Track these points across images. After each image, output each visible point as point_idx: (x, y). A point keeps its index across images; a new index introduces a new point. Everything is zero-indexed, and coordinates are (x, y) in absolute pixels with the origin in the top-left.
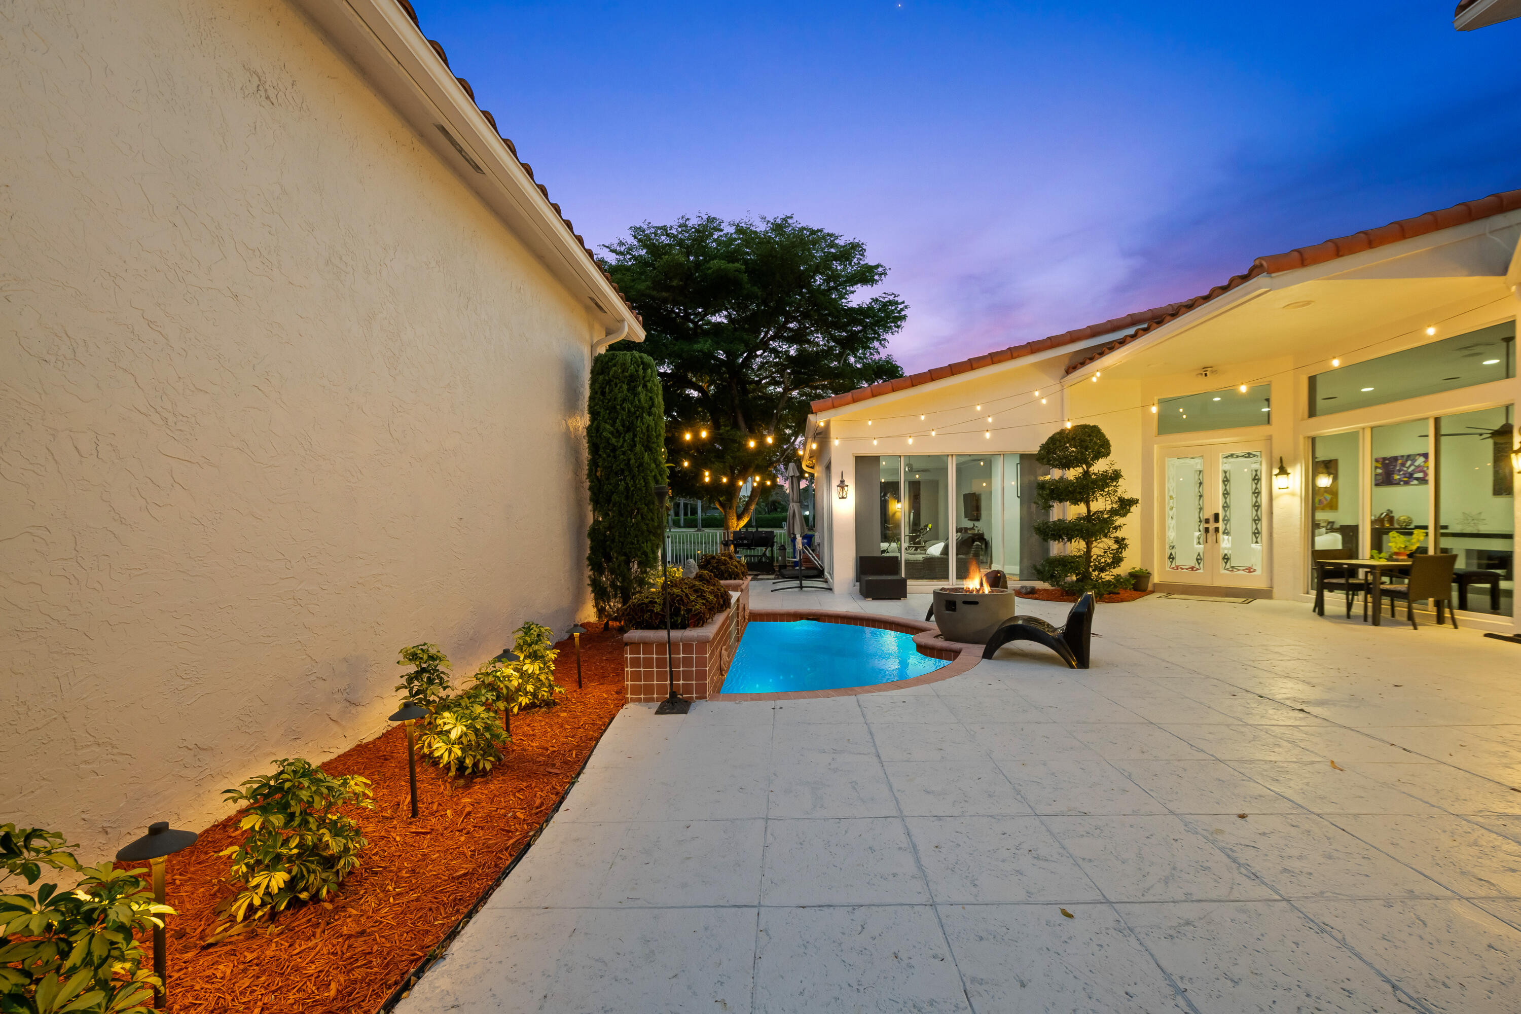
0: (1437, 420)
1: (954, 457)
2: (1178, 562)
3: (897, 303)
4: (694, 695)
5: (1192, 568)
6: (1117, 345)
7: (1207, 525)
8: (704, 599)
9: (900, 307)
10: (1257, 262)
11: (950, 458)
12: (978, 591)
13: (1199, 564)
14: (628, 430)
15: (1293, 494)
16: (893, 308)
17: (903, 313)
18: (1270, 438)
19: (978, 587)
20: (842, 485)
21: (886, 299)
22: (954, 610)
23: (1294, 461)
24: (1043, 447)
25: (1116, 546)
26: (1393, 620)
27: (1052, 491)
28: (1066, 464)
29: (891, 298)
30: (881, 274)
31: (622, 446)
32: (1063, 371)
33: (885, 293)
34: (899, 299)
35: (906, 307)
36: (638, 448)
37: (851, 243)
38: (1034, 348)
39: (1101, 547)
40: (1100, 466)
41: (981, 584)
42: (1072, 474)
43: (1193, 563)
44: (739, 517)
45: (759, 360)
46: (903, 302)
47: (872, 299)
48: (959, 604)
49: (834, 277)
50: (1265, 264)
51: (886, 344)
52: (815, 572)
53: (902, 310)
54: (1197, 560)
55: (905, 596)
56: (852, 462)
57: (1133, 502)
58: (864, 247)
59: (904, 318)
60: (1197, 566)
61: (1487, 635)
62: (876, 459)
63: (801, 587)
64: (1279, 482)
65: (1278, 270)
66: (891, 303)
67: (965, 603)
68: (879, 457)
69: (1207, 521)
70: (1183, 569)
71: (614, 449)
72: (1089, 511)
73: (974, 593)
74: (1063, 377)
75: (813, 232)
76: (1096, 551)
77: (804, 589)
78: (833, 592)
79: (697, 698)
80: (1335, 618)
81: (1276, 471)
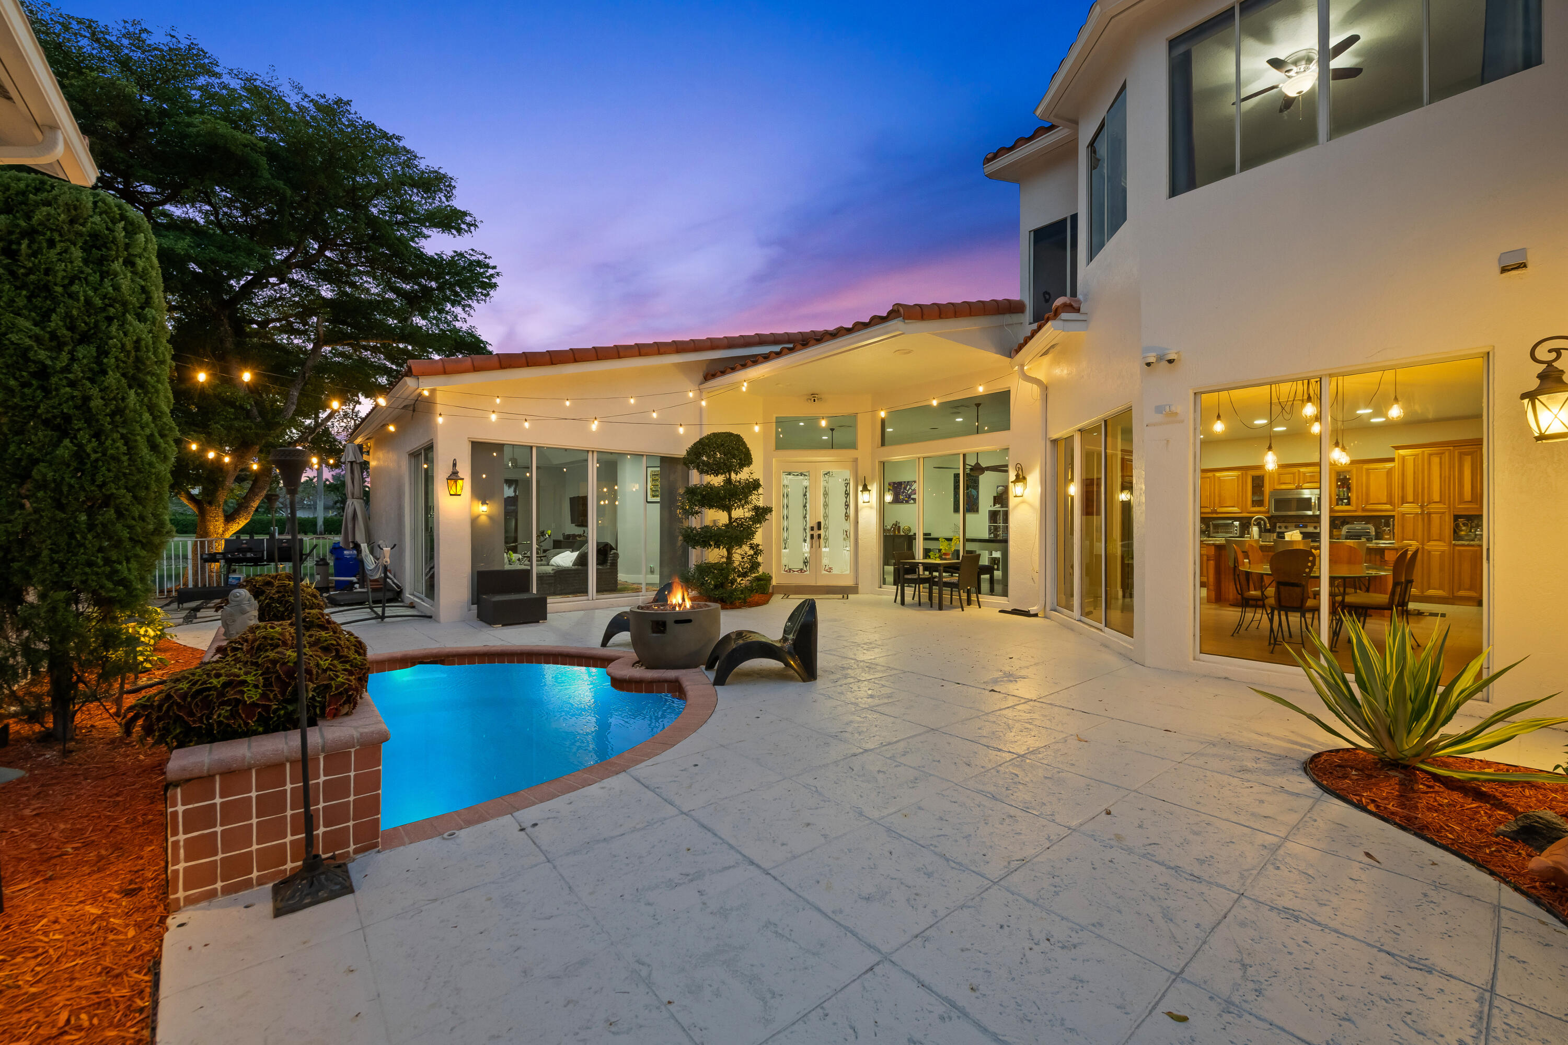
0: (964, 455)
1: (595, 454)
2: (790, 565)
3: (487, 266)
4: (352, 847)
5: (801, 570)
6: (763, 359)
7: (811, 532)
8: (346, 662)
9: (491, 271)
10: (896, 308)
11: (590, 454)
12: (680, 606)
13: (806, 566)
14: (84, 339)
15: (871, 508)
16: (482, 270)
17: (494, 280)
18: (856, 460)
19: (680, 602)
20: (454, 476)
21: (474, 258)
22: (663, 632)
23: (873, 480)
24: (689, 453)
25: (752, 552)
26: (951, 606)
27: (703, 497)
28: (715, 470)
29: (481, 258)
30: (469, 225)
31: (67, 369)
32: (701, 377)
33: (473, 250)
34: (491, 263)
35: (498, 274)
36: (112, 378)
37: (436, 172)
39: (740, 554)
40: (744, 475)
41: (683, 600)
42: (717, 481)
43: (801, 566)
44: (230, 518)
45: (268, 292)
46: (494, 267)
47: (455, 252)
48: (670, 625)
49: (404, 208)
50: (901, 310)
51: (472, 312)
52: (389, 595)
53: (492, 276)
54: (805, 563)
55: (545, 618)
56: (467, 449)
57: (768, 510)
58: (453, 184)
59: (494, 286)
60: (805, 569)
61: (1000, 611)
62: (499, 447)
63: (383, 617)
64: (863, 497)
65: (909, 318)
66: (479, 263)
67: (677, 622)
68: (503, 445)
69: (812, 529)
70: (793, 571)
71: (43, 373)
72: (730, 518)
73: (677, 609)
74: (701, 383)
75: (385, 135)
76: (737, 557)
77: (386, 620)
78: (438, 621)
79: (356, 851)
80: (912, 606)
81: (860, 488)
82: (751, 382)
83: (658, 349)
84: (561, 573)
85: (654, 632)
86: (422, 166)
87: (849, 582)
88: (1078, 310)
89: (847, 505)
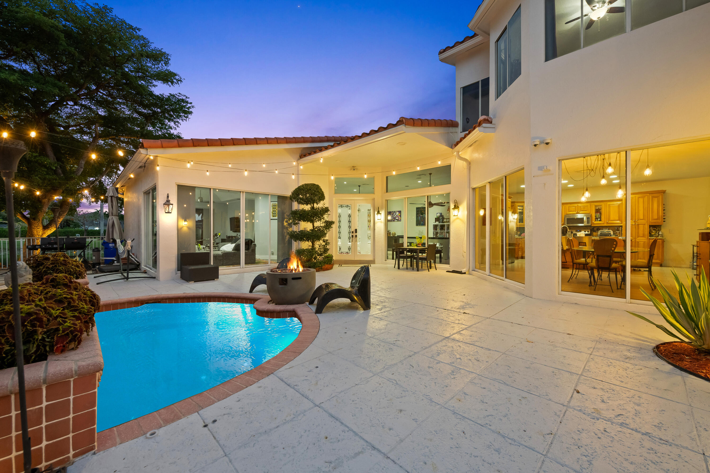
0: (428, 196)
1: (244, 193)
2: (342, 250)
3: (187, 102)
4: (72, 453)
5: (347, 252)
6: (324, 149)
7: (352, 234)
9: (189, 105)
10: (401, 119)
11: (242, 193)
12: (295, 270)
13: (350, 251)
15: (381, 222)
16: (184, 104)
17: (190, 110)
18: (374, 199)
19: (296, 268)
20: (168, 203)
21: (181, 98)
22: (286, 284)
23: (382, 209)
24: (293, 194)
25: (324, 244)
26: (422, 270)
27: (301, 215)
28: (307, 202)
29: (184, 98)
30: (178, 80)
32: (298, 157)
33: (180, 93)
34: (189, 100)
35: (193, 107)
37: (160, 51)
38: (287, 141)
39: (318, 244)
40: (320, 205)
41: (298, 266)
42: (307, 207)
43: (347, 250)
44: (45, 228)
46: (191, 103)
47: (170, 94)
48: (289, 280)
50: (404, 120)
51: (179, 125)
52: (133, 266)
53: (189, 108)
54: (349, 249)
55: (218, 278)
56: (175, 189)
57: (332, 223)
58: (169, 57)
59: (191, 113)
60: (349, 252)
61: (447, 272)
62: (193, 188)
63: (127, 278)
64: (377, 217)
65: (408, 125)
66: (183, 100)
67: (293, 279)
68: (195, 187)
69: (353, 232)
70: (344, 253)
72: (313, 226)
73: (294, 272)
74: (298, 159)
75: (131, 27)
76: (317, 246)
77: (129, 279)
78: (158, 280)
80: (403, 269)
81: (376, 213)
82: (325, 159)
83: (277, 141)
84: (226, 255)
85: (280, 284)
86: (153, 46)
87: (371, 258)
88: (491, 123)
89: (369, 221)
